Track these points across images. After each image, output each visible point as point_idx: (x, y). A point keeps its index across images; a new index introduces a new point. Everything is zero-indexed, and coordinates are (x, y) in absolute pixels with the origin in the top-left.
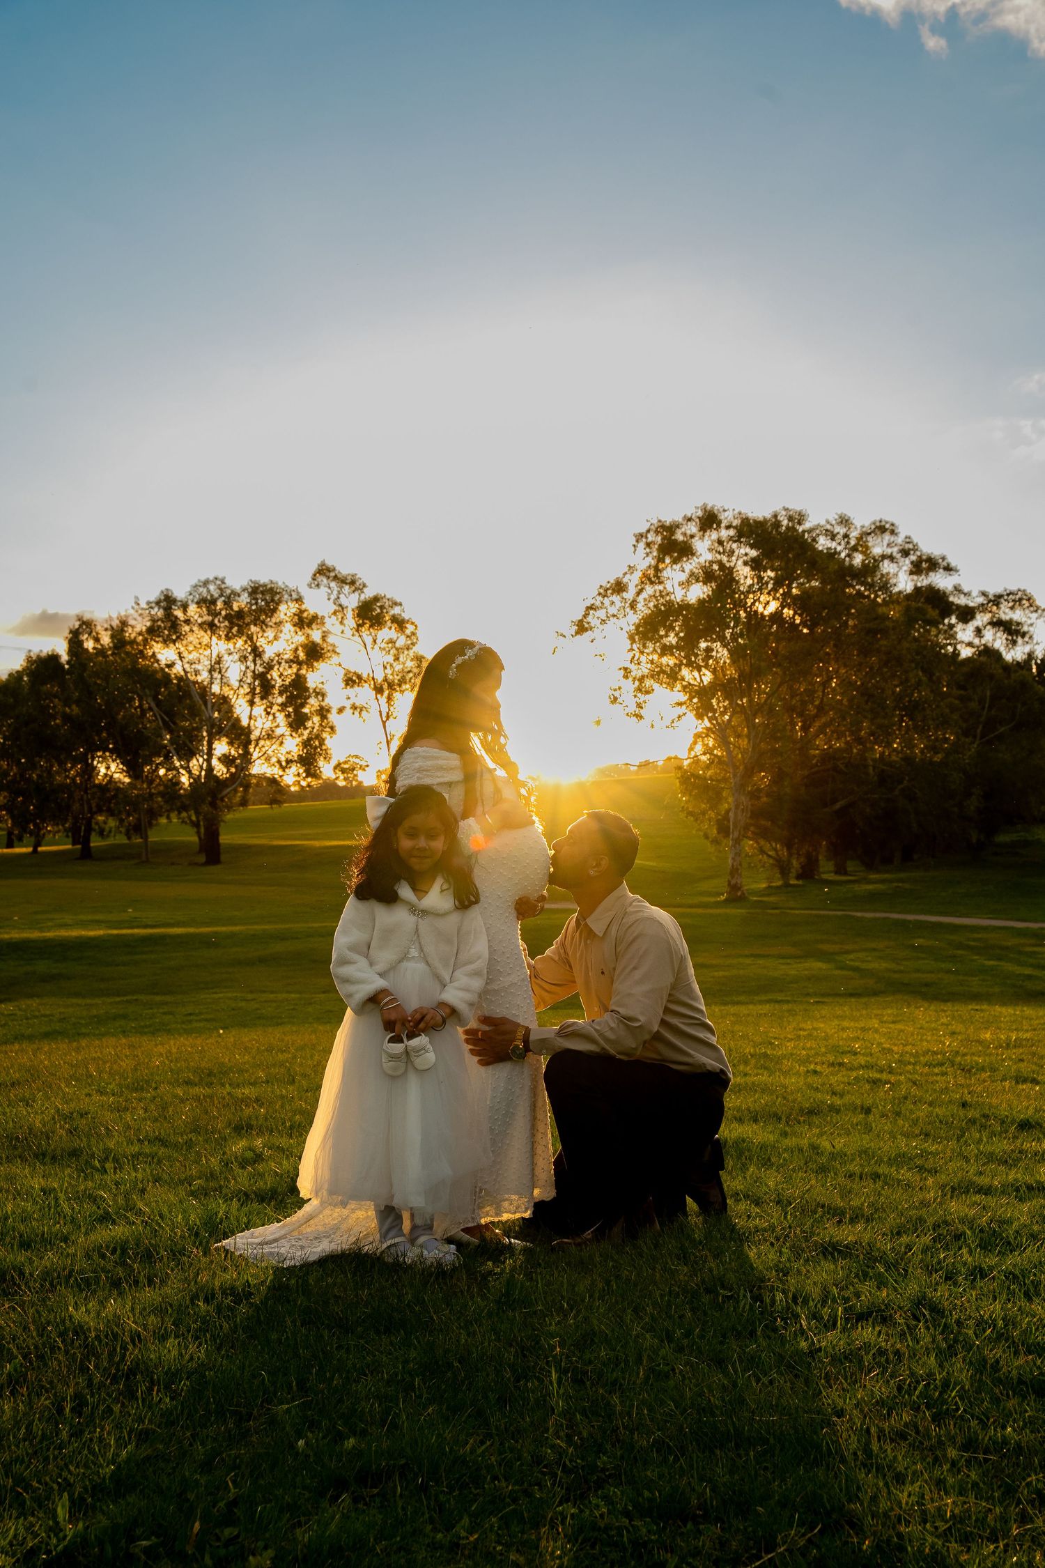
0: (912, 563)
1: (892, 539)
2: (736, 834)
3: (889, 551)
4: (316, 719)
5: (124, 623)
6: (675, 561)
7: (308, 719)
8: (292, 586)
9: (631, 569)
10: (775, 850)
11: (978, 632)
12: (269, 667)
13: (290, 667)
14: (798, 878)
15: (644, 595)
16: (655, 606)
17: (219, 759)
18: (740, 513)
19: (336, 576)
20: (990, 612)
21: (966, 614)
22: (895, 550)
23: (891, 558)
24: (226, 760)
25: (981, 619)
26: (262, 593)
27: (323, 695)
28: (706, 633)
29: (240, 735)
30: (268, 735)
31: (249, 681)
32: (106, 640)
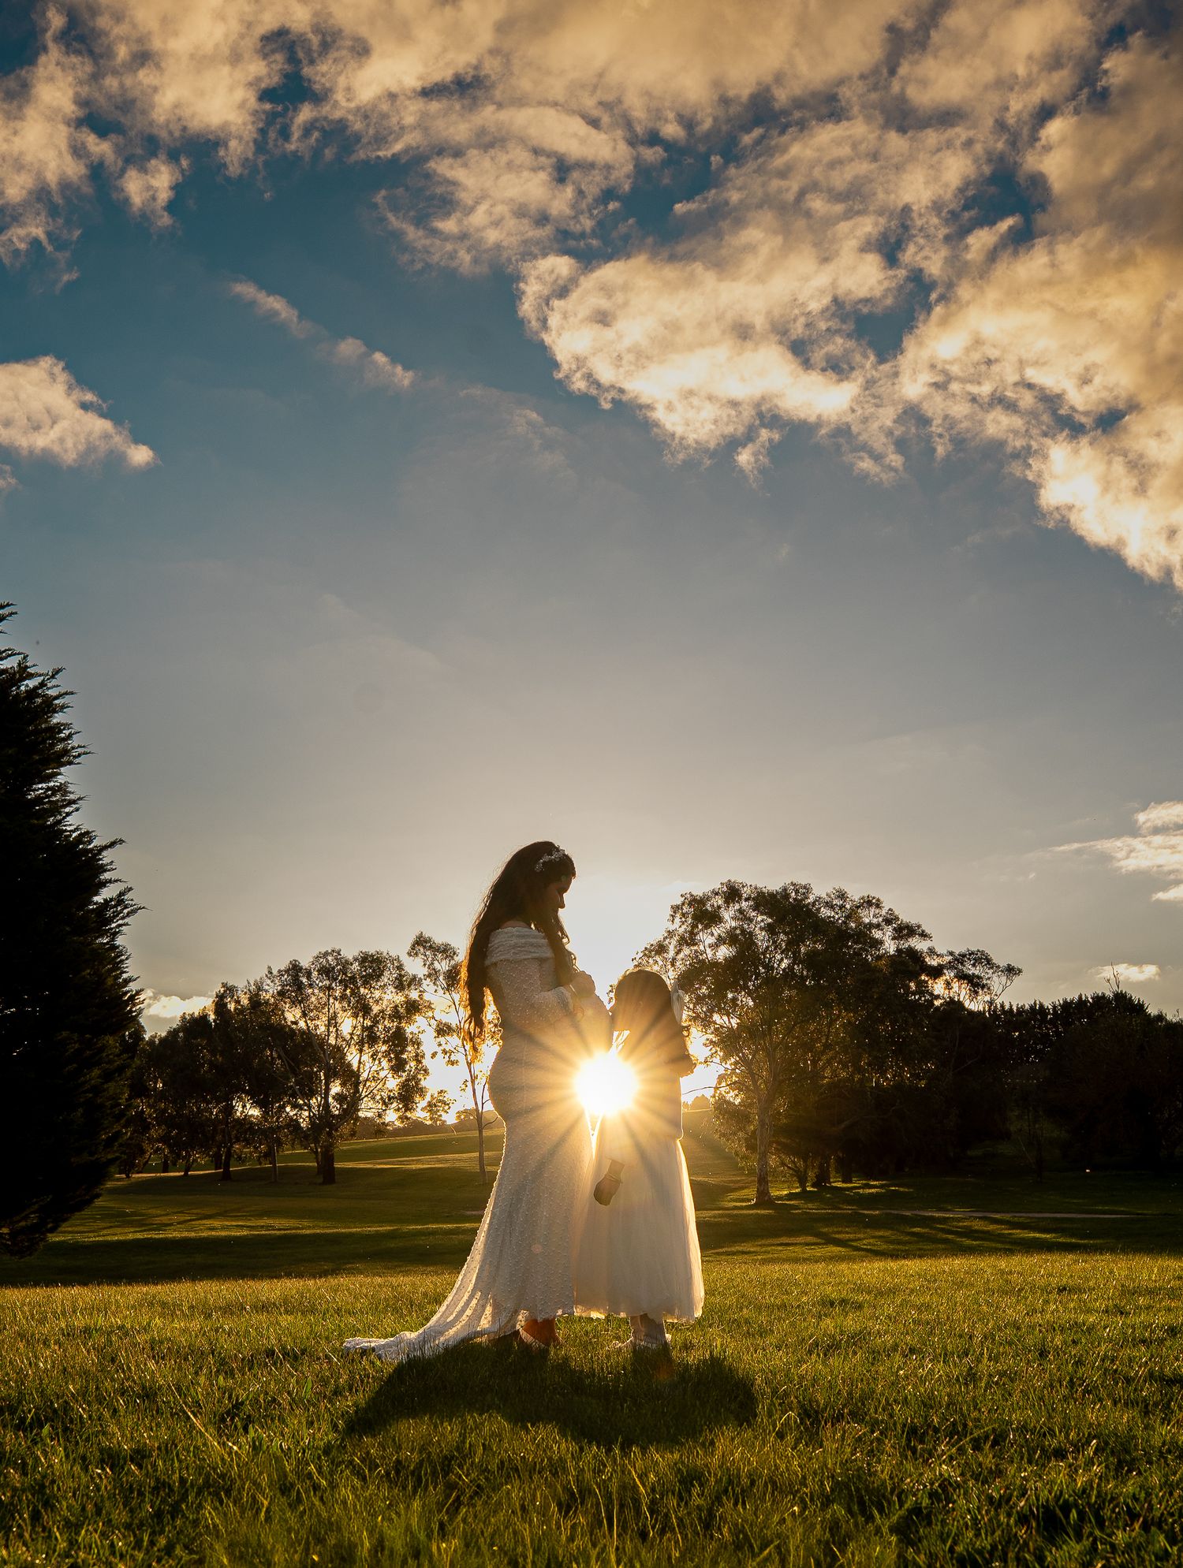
0: (894, 929)
1: (877, 911)
2: (763, 1148)
3: (875, 921)
4: (413, 1064)
5: (259, 989)
6: (707, 927)
7: (406, 1063)
8: (393, 954)
9: (671, 934)
10: (794, 1162)
11: (948, 984)
12: (375, 1023)
13: (393, 1021)
14: (813, 1186)
15: (681, 955)
16: (690, 964)
17: (334, 1098)
18: (756, 888)
19: (431, 947)
20: (956, 968)
21: (936, 973)
22: (881, 919)
23: (878, 926)
24: (340, 1098)
25: (949, 974)
26: (371, 962)
27: (418, 1044)
28: (734, 986)
29: (351, 1077)
30: (374, 1077)
31: (358, 1033)
32: (245, 1001)
